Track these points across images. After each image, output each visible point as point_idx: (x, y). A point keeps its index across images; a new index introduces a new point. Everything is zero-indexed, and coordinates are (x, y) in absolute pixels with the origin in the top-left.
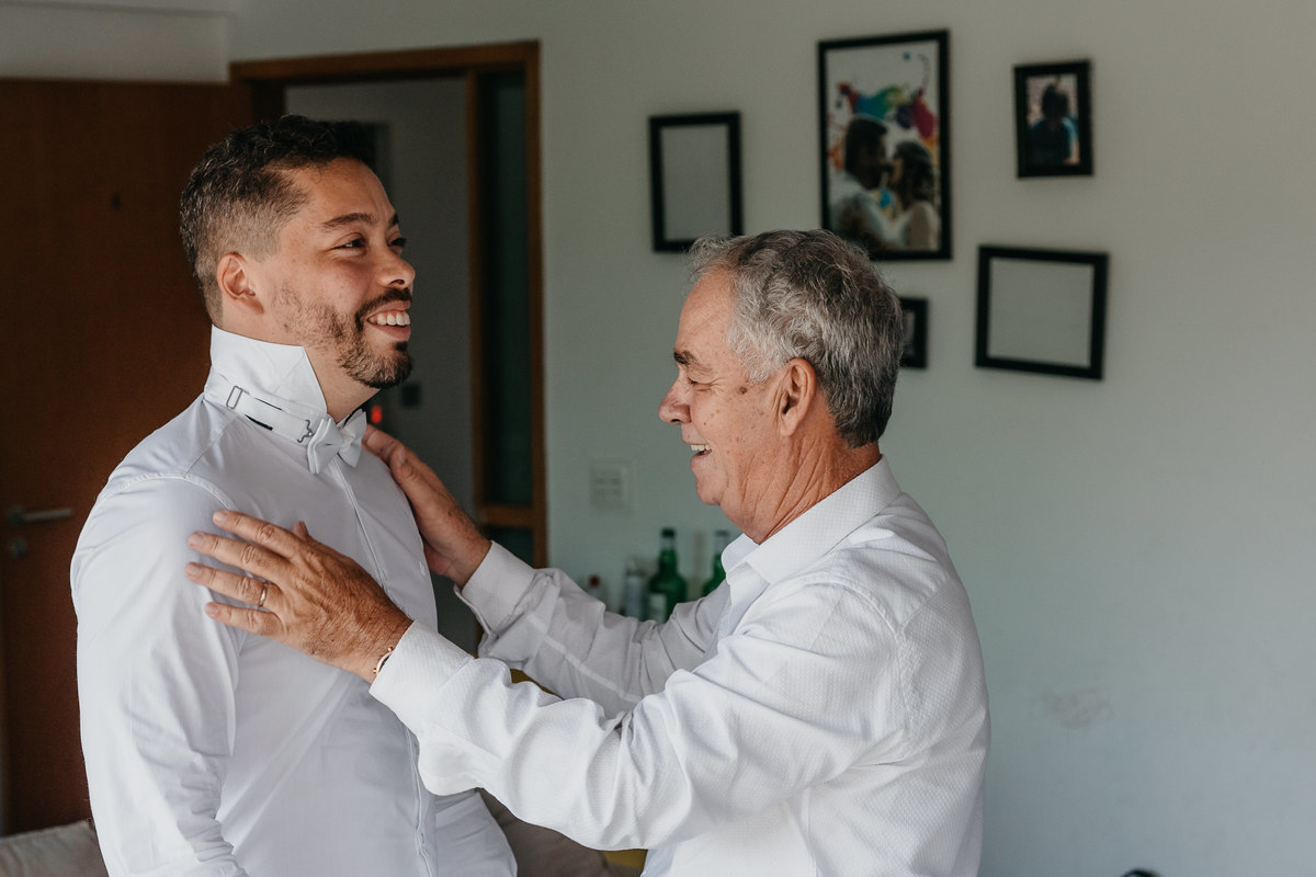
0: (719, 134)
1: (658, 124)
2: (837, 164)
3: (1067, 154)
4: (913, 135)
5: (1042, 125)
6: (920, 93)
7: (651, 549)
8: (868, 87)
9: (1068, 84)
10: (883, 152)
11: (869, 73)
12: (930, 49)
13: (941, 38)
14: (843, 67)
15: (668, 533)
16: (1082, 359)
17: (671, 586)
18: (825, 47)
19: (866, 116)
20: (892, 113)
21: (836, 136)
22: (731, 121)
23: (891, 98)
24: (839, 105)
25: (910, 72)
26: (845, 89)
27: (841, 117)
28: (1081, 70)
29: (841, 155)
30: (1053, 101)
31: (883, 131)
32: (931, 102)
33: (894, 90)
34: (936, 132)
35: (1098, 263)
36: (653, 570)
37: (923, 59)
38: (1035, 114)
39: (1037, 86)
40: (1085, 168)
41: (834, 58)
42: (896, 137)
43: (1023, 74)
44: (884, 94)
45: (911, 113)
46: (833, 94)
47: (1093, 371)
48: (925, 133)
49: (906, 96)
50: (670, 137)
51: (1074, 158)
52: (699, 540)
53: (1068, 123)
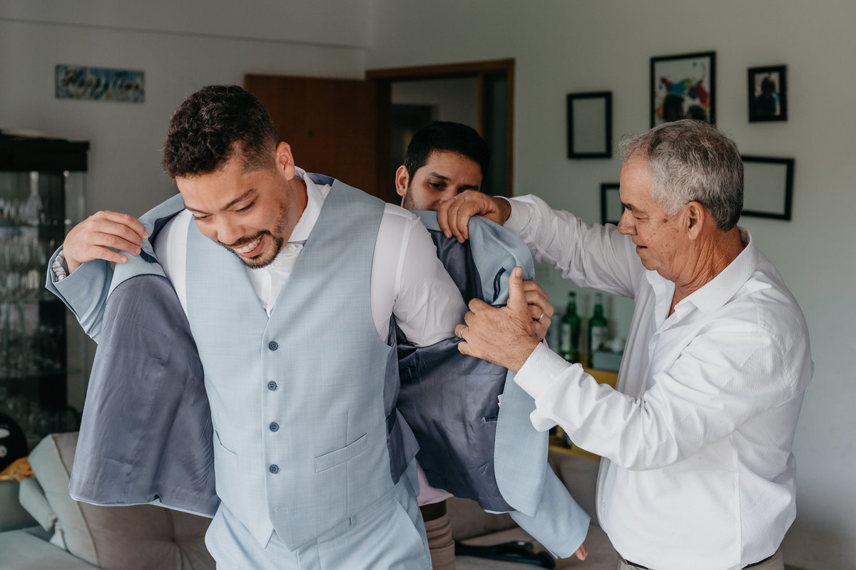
0: (601, 103)
1: (571, 98)
2: (659, 116)
3: (774, 110)
4: (697, 102)
5: (761, 97)
6: (701, 82)
7: (564, 303)
8: (675, 79)
9: (775, 77)
10: (682, 110)
11: (675, 72)
12: (706, 61)
13: (712, 56)
14: (663, 70)
15: (572, 294)
16: (780, 210)
17: (574, 320)
18: (654, 61)
19: (674, 93)
20: (687, 91)
21: (659, 102)
22: (607, 96)
23: (687, 84)
24: (661, 88)
25: (696, 72)
26: (664, 81)
27: (662, 94)
28: (782, 70)
29: (661, 112)
30: (767, 85)
31: (682, 100)
32: (706, 86)
33: (688, 80)
34: (708, 101)
35: (789, 163)
36: (564, 312)
37: (703, 65)
38: (758, 91)
39: (760, 78)
40: (783, 117)
41: (658, 65)
42: (688, 103)
43: (752, 72)
44: (682, 83)
45: (696, 91)
46: (658, 83)
47: (786, 216)
48: (703, 101)
49: (694, 83)
50: (577, 104)
51: (778, 112)
52: (587, 298)
53: (775, 96)
